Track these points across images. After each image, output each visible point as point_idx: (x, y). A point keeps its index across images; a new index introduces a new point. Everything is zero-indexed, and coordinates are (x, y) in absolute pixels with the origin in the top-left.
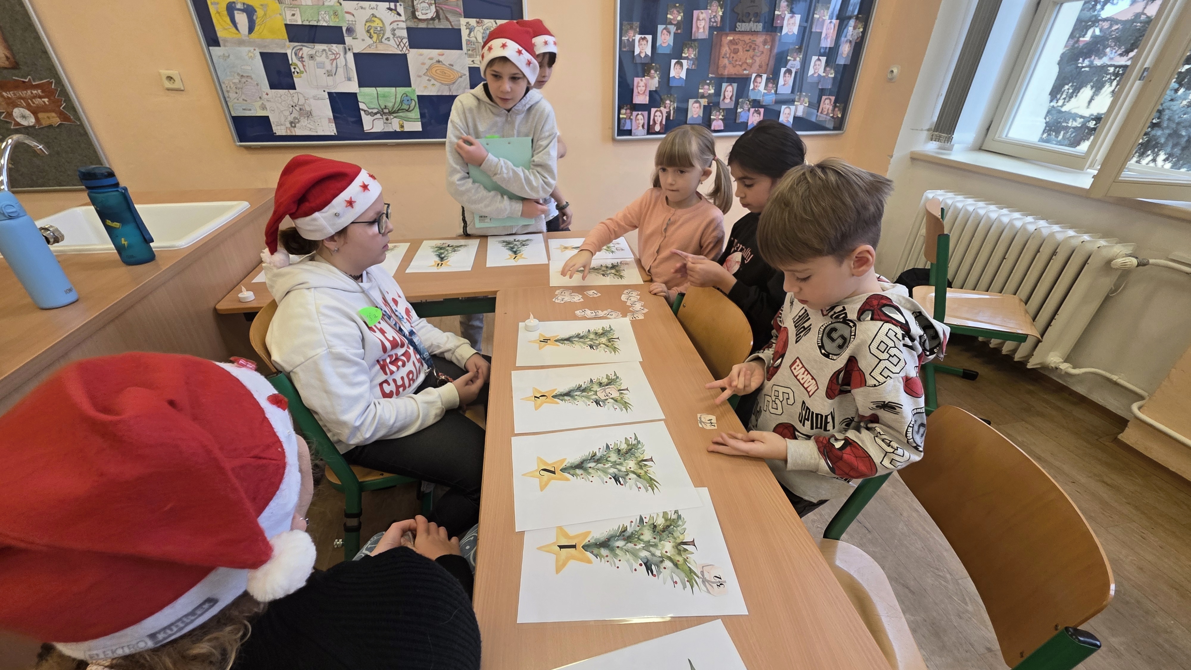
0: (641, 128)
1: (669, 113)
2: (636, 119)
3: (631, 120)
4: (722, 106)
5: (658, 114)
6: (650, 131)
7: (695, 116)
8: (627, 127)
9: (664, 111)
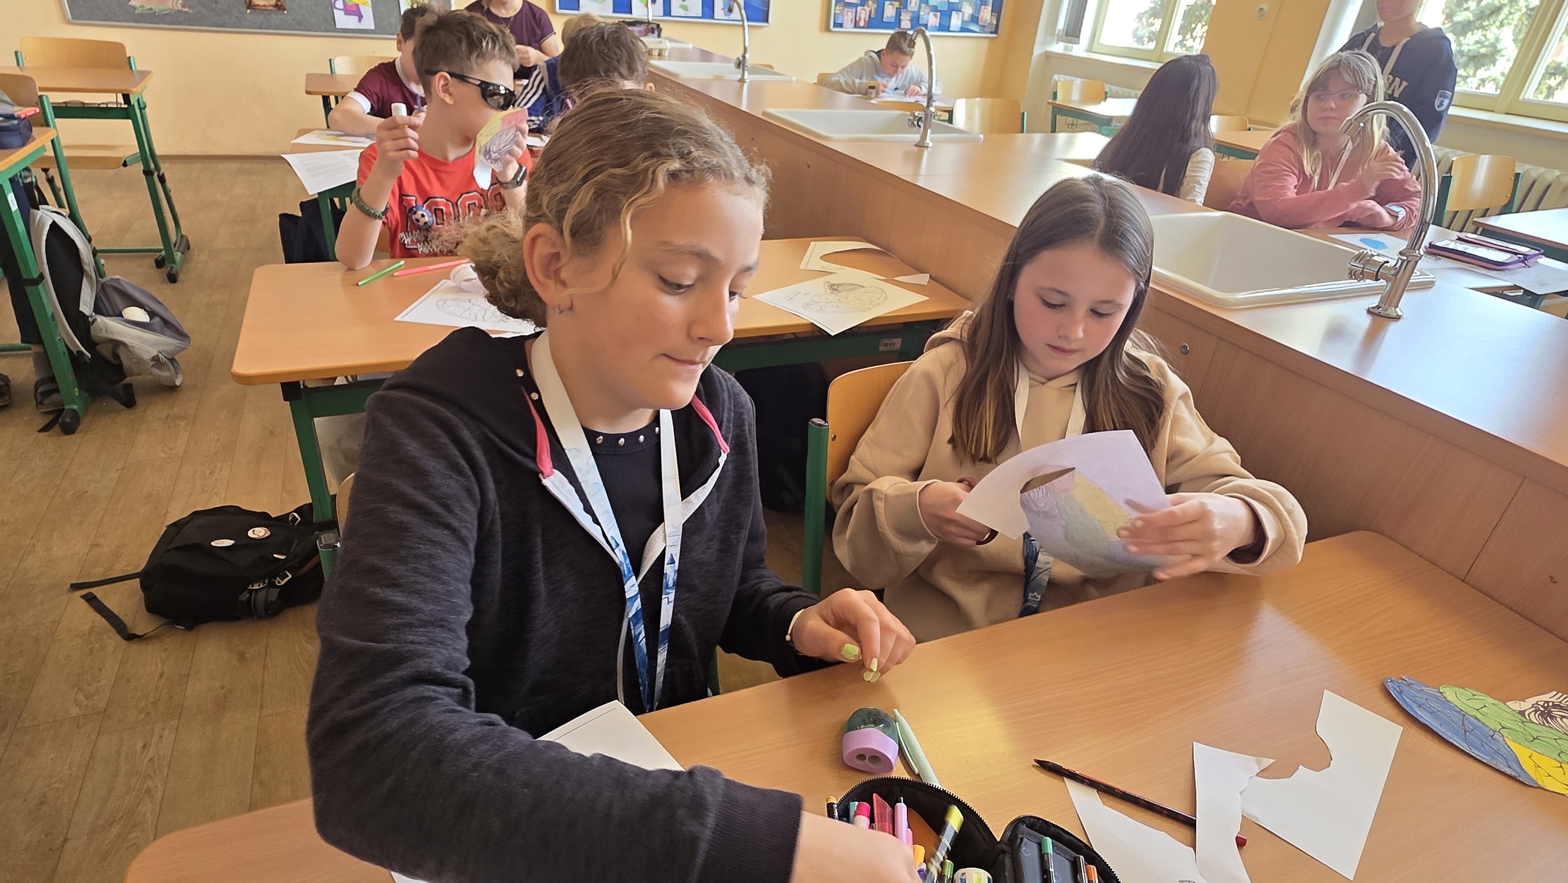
0: (849, 23)
1: (870, 12)
2: (847, 15)
3: (843, 15)
4: (909, 8)
5: (863, 12)
6: (856, 25)
7: (890, 16)
8: (840, 22)
9: (868, 9)
